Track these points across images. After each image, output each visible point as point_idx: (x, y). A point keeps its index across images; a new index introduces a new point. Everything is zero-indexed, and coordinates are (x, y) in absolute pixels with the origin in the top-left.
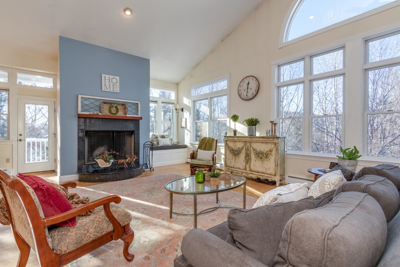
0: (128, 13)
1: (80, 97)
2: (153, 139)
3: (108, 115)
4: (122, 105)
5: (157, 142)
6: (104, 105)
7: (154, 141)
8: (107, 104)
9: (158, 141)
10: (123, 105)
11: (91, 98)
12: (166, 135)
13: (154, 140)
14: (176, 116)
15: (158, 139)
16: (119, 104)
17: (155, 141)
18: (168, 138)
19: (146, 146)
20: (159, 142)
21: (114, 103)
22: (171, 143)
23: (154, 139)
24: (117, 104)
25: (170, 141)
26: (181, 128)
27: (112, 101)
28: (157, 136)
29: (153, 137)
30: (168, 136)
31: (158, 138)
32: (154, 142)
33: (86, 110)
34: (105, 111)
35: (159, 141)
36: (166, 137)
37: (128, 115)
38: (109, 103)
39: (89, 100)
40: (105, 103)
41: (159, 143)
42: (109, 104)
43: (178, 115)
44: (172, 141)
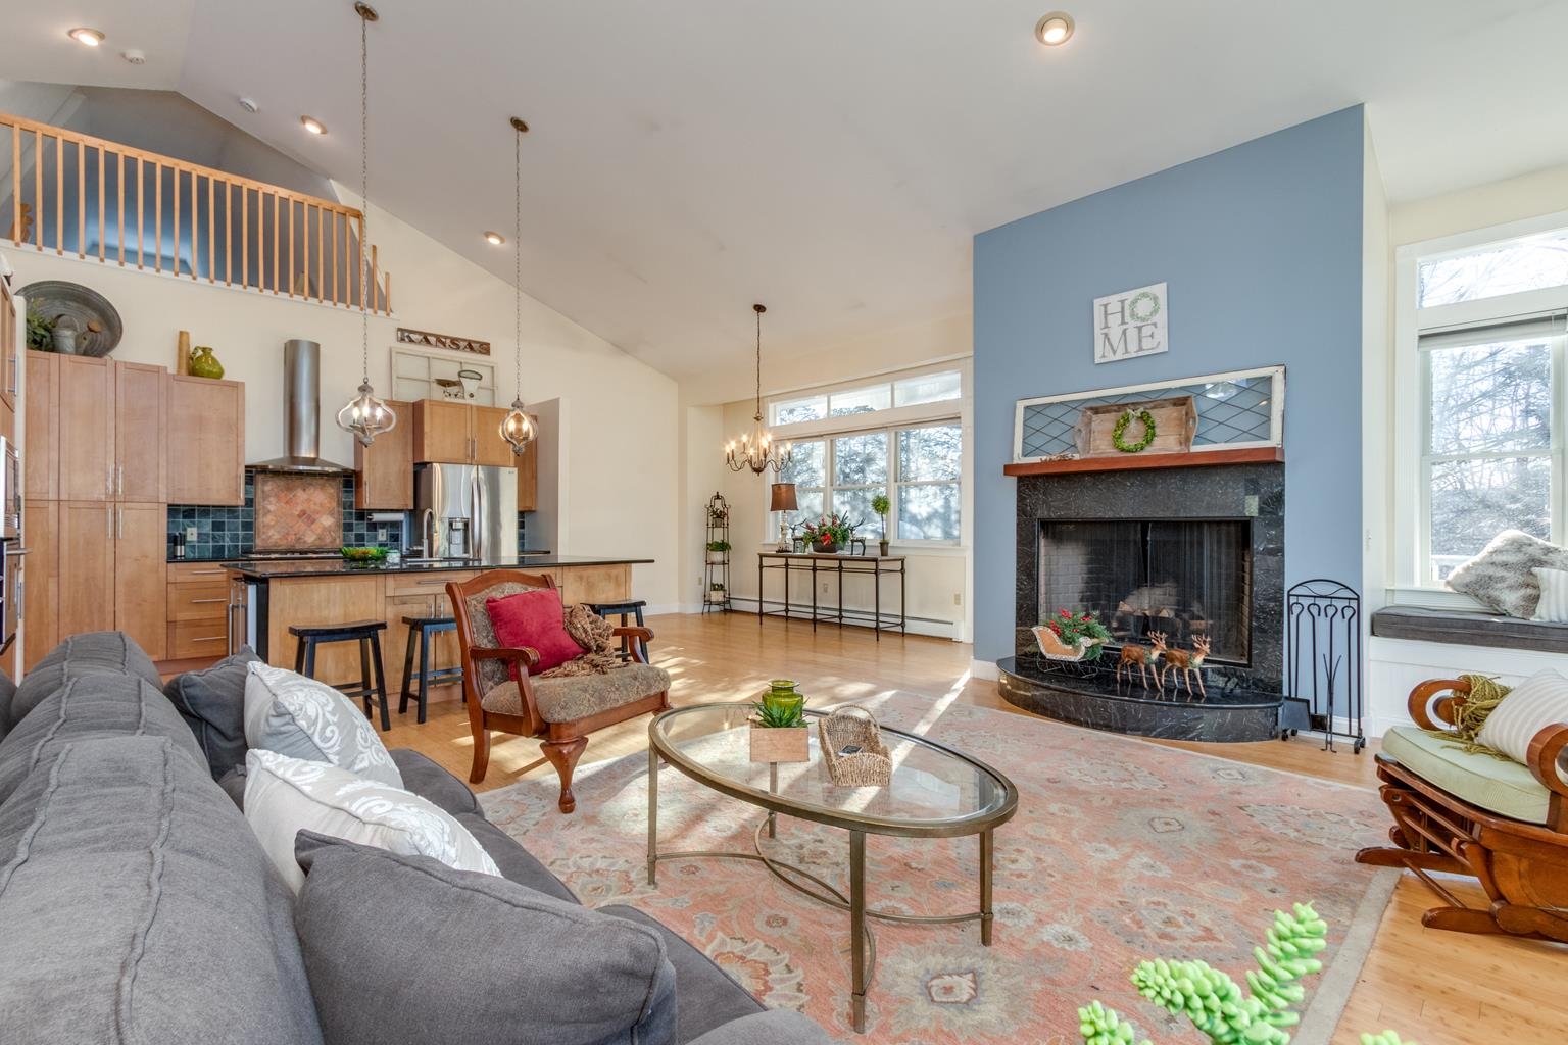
0: (1055, 34)
1: (1021, 406)
2: (1491, 571)
3: (1110, 455)
4: (1175, 405)
5: (1530, 591)
6: (1095, 418)
7: (1499, 585)
8: (1108, 412)
9: (1536, 587)
10: (1182, 402)
11: (1051, 404)
13: (1502, 579)
15: (1535, 575)
16: (1159, 404)
17: (1510, 587)
19: (1306, 602)
20: (1543, 595)
21: (1135, 405)
23: (1499, 572)
24: (1148, 406)
27: (1133, 394)
28: (1547, 551)
29: (1504, 559)
31: (1539, 570)
32: (1495, 593)
33: (1036, 451)
34: (1098, 442)
35: (1543, 588)
37: (1196, 449)
38: (1115, 408)
39: (1048, 412)
40: (1096, 411)
41: (1542, 600)
42: (1115, 411)
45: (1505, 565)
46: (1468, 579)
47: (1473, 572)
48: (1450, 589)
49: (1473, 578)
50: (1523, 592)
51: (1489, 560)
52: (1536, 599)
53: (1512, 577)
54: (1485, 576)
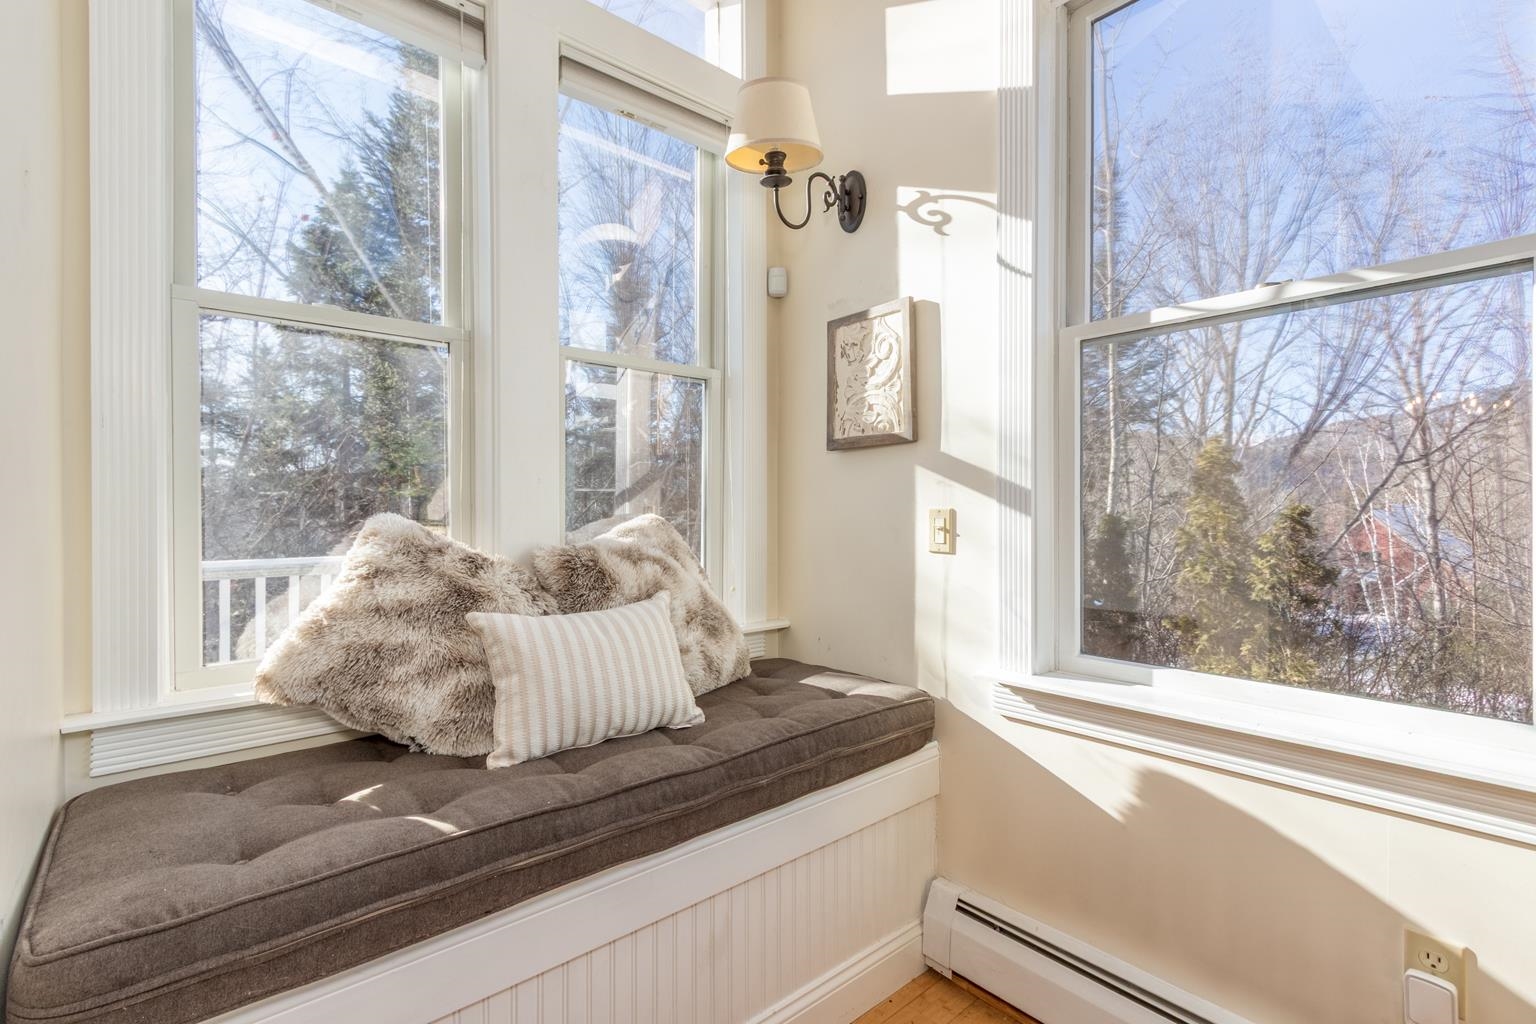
2: (378, 632)
5: (467, 677)
7: (399, 672)
9: (482, 664)
12: (633, 556)
13: (404, 652)
14: (762, 302)
15: (477, 632)
17: (427, 675)
18: (663, 597)
20: (501, 684)
22: (710, 665)
23: (400, 634)
25: (694, 636)
26: (833, 445)
28: (475, 564)
29: (391, 593)
30: (650, 570)
31: (477, 618)
32: (392, 696)
35: (496, 664)
36: (628, 576)
41: (500, 698)
43: (777, 287)
44: (713, 649)
45: (406, 612)
46: (322, 663)
47: (335, 640)
48: (267, 698)
49: (338, 658)
50: (451, 682)
51: (365, 599)
52: (485, 695)
53: (426, 642)
54: (364, 648)
